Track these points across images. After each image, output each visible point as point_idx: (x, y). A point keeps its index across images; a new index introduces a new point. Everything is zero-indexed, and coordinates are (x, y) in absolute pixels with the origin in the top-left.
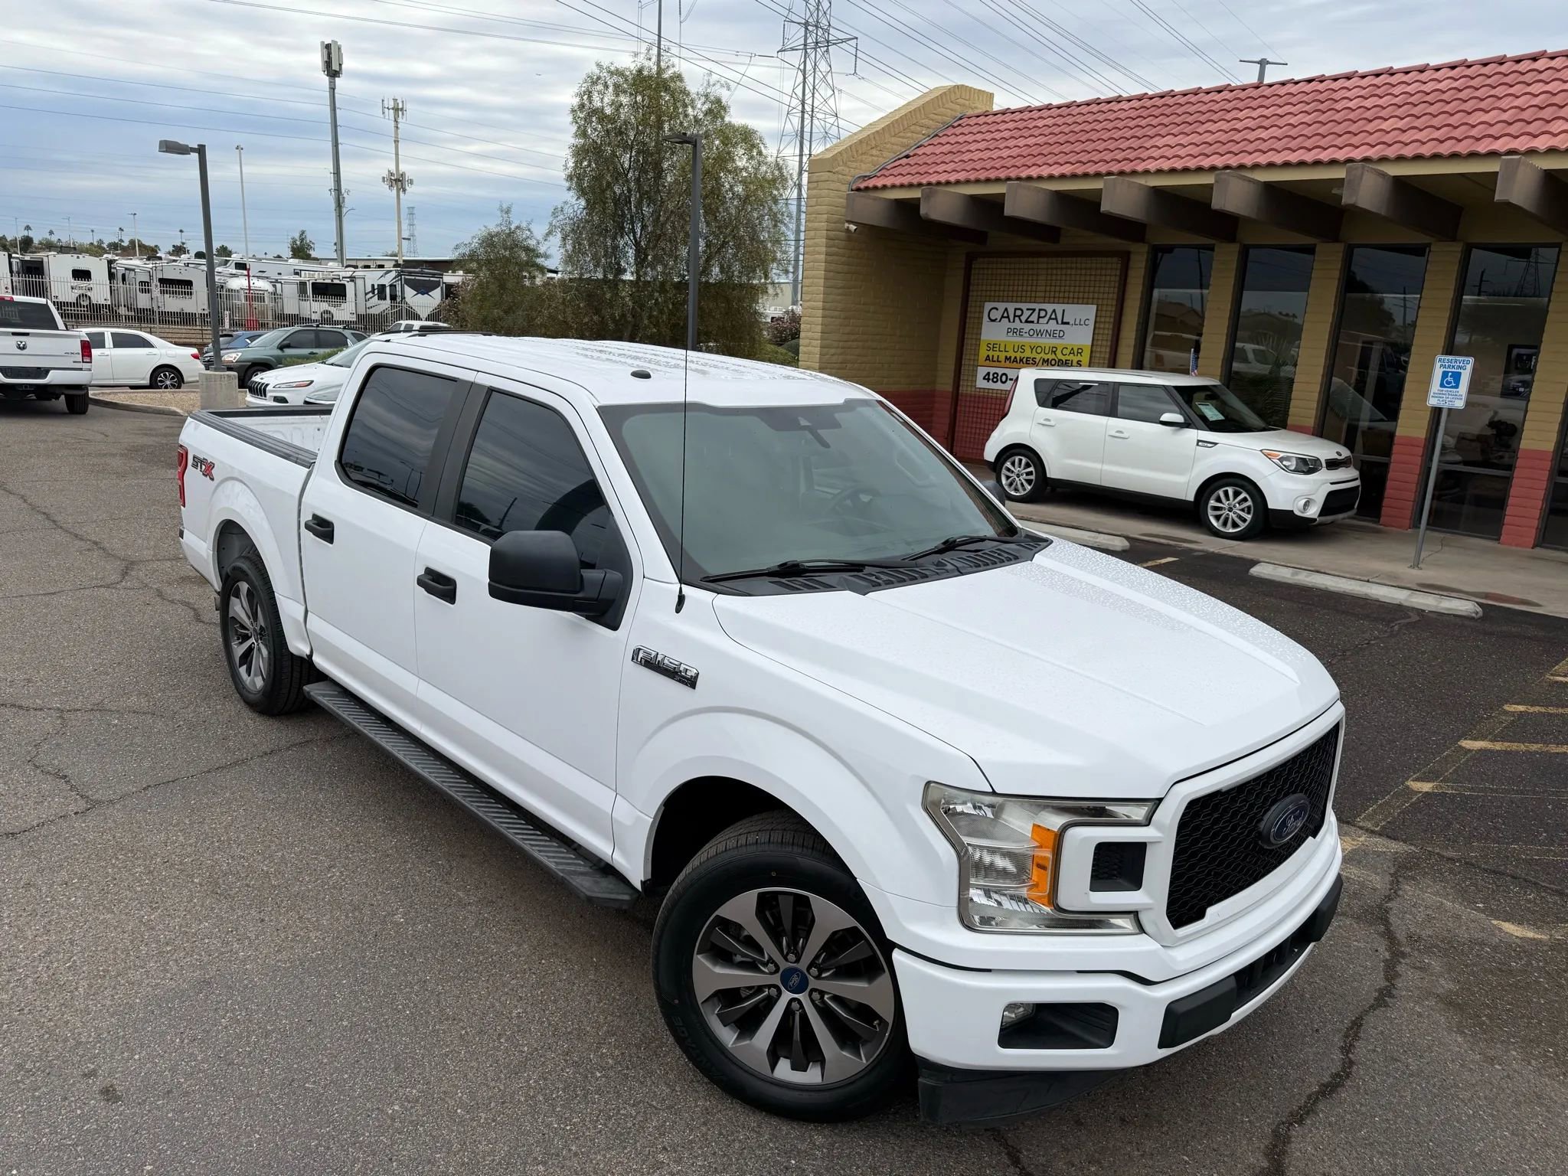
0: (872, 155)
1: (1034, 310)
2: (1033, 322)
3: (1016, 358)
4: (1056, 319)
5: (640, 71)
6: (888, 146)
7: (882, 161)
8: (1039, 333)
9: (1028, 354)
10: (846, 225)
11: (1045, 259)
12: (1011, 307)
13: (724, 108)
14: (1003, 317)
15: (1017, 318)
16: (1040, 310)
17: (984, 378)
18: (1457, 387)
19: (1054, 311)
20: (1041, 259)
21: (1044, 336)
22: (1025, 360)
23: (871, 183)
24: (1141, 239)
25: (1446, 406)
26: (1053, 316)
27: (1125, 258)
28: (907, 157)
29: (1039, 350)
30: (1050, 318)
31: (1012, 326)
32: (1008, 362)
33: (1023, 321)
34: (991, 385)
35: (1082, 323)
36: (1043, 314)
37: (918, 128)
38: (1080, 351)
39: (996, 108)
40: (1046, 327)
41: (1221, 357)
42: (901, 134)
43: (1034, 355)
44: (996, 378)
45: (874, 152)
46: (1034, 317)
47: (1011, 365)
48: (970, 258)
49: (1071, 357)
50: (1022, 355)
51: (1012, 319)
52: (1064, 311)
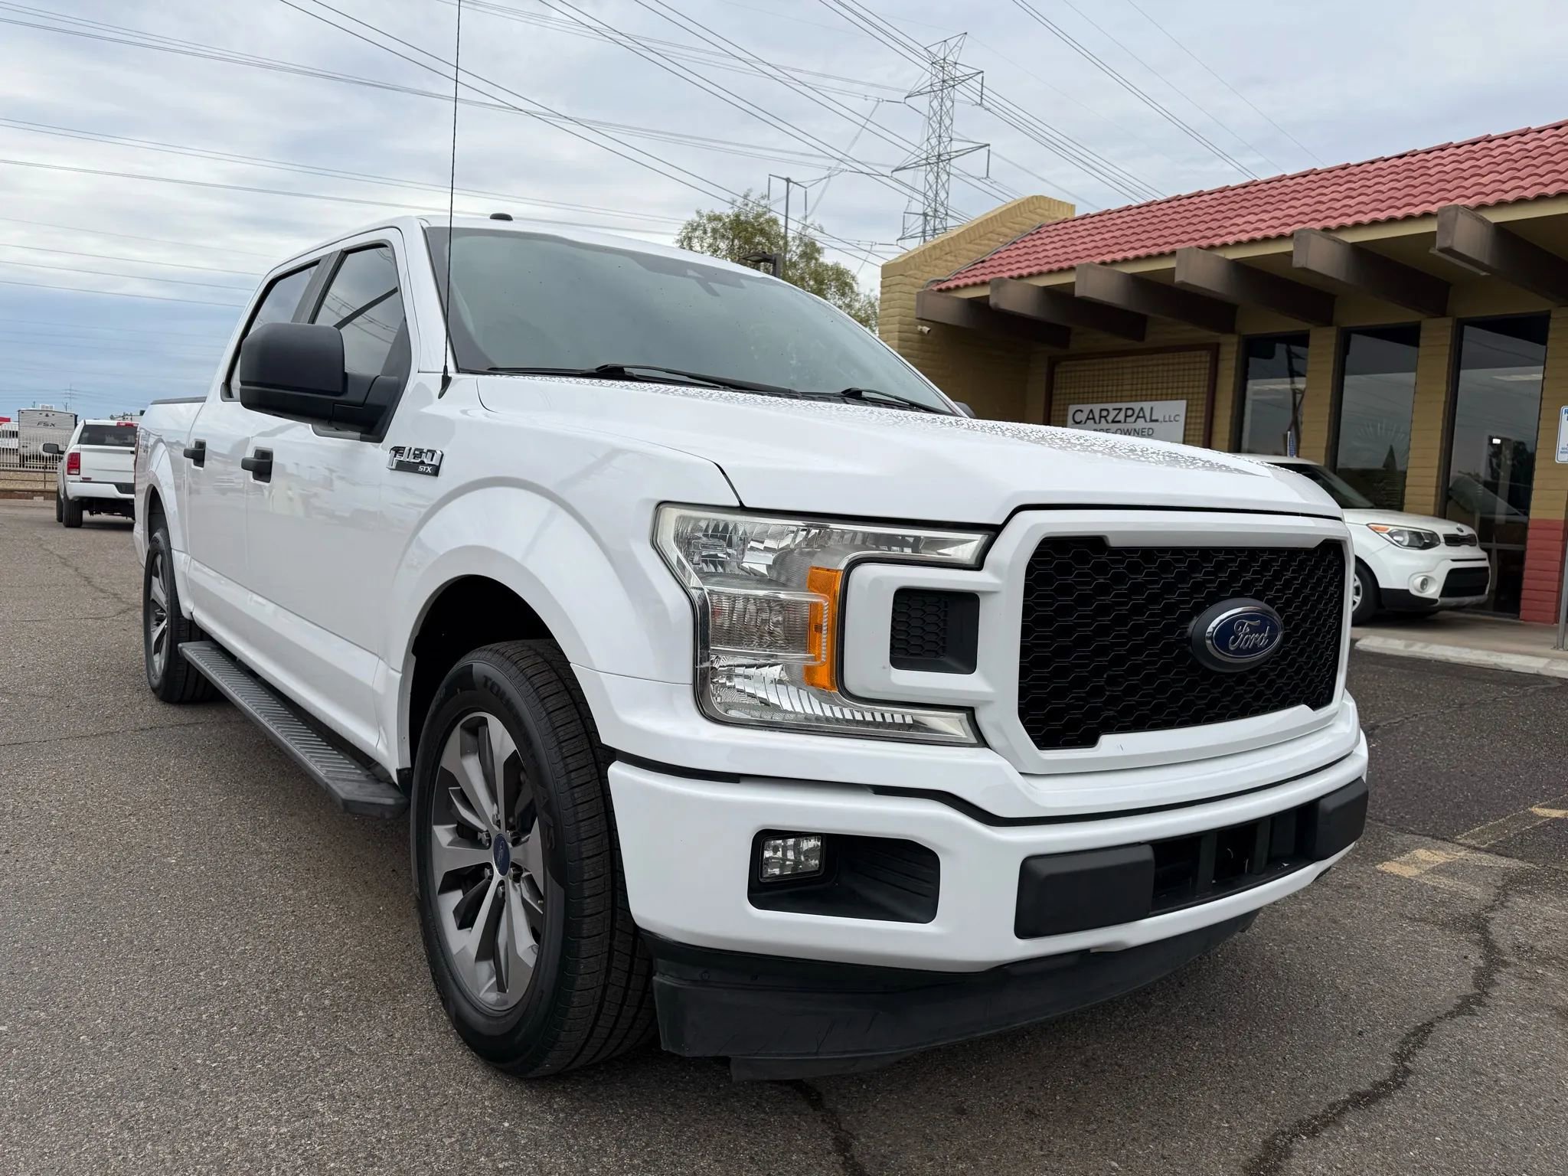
0: (946, 261)
1: (1120, 409)
2: (1119, 422)
4: (1144, 417)
5: (737, 216)
6: (965, 252)
7: (957, 267)
10: (920, 327)
11: (1130, 358)
12: (1096, 408)
13: (819, 251)
14: (1088, 419)
15: (1103, 419)
16: (1127, 409)
19: (1142, 409)
20: (1126, 358)
23: (943, 286)
24: (1230, 329)
26: (1141, 415)
27: (1215, 350)
28: (983, 262)
30: (1138, 417)
33: (1110, 421)
35: (1172, 419)
36: (1130, 412)
37: (995, 237)
39: (1077, 215)
40: (1134, 426)
41: (1324, 445)
42: (978, 241)
45: (949, 258)
46: (1121, 417)
48: (1053, 364)
51: (1097, 421)
52: (1152, 409)
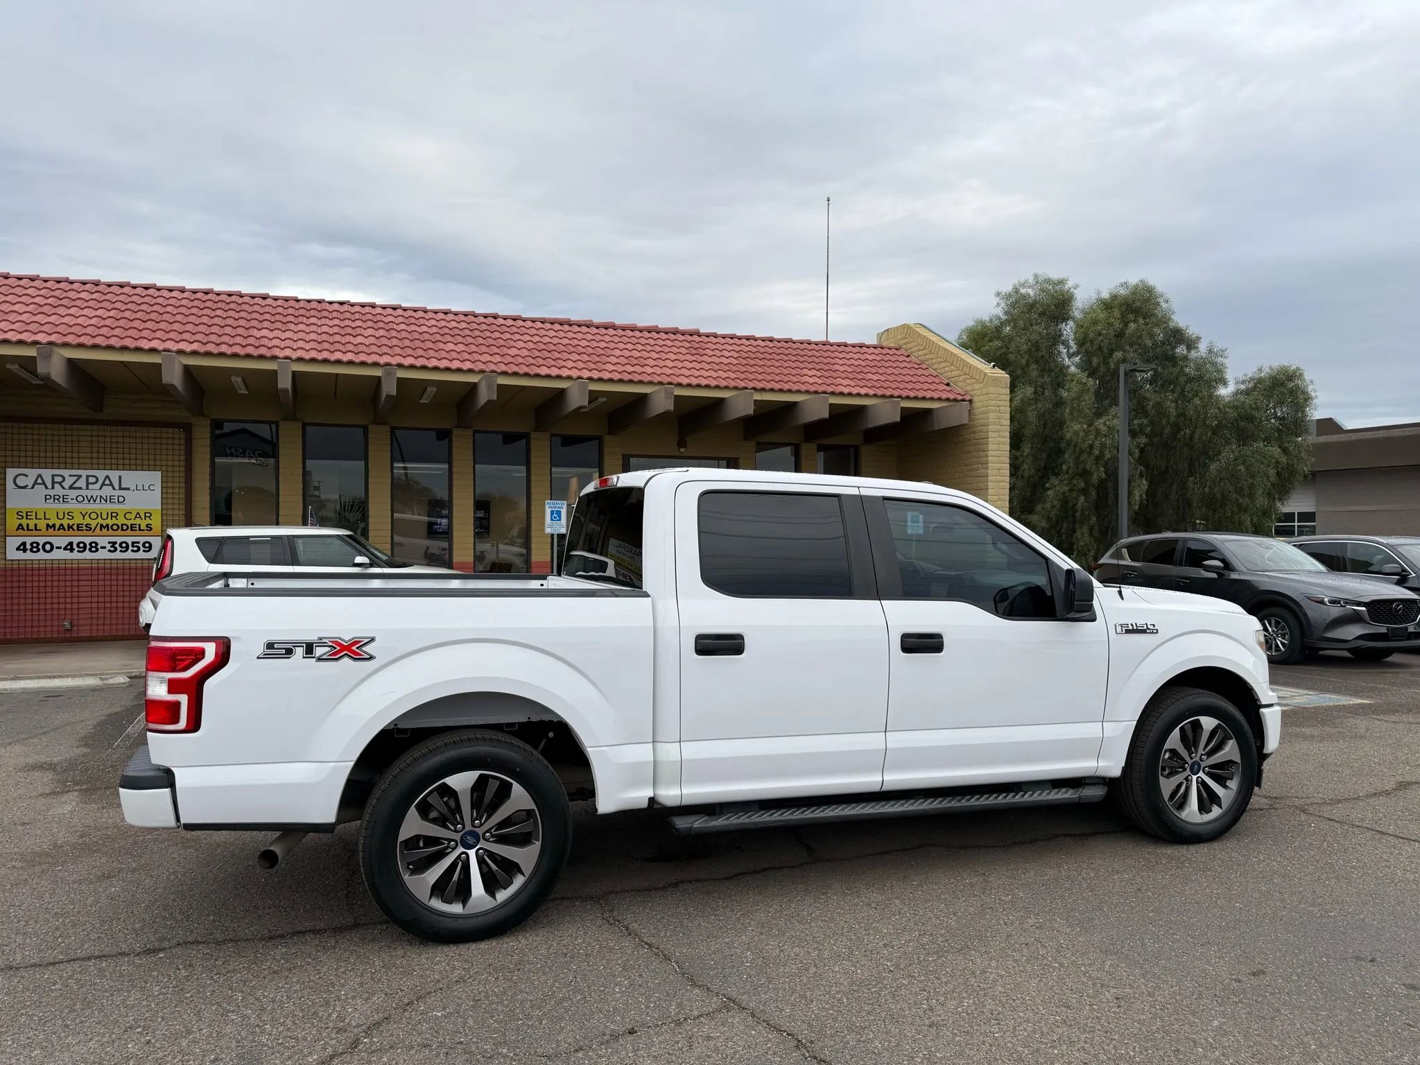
1: (80, 477)
2: (80, 488)
3: (62, 525)
4: (111, 484)
8: (91, 499)
9: (78, 520)
11: (89, 427)
12: (47, 474)
14: (35, 483)
15: (57, 486)
16: (88, 476)
17: (18, 549)
18: (560, 520)
19: (107, 477)
20: (81, 427)
21: (98, 501)
22: (75, 527)
25: (556, 533)
26: (107, 482)
27: (188, 429)
29: (93, 516)
30: (103, 484)
31: (52, 493)
32: (51, 530)
33: (67, 487)
34: (29, 555)
36: (92, 480)
38: (148, 515)
40: (100, 493)
43: (87, 520)
44: (35, 547)
46: (81, 484)
47: (56, 533)
49: (138, 521)
50: (71, 523)
51: (49, 486)
52: (120, 477)
